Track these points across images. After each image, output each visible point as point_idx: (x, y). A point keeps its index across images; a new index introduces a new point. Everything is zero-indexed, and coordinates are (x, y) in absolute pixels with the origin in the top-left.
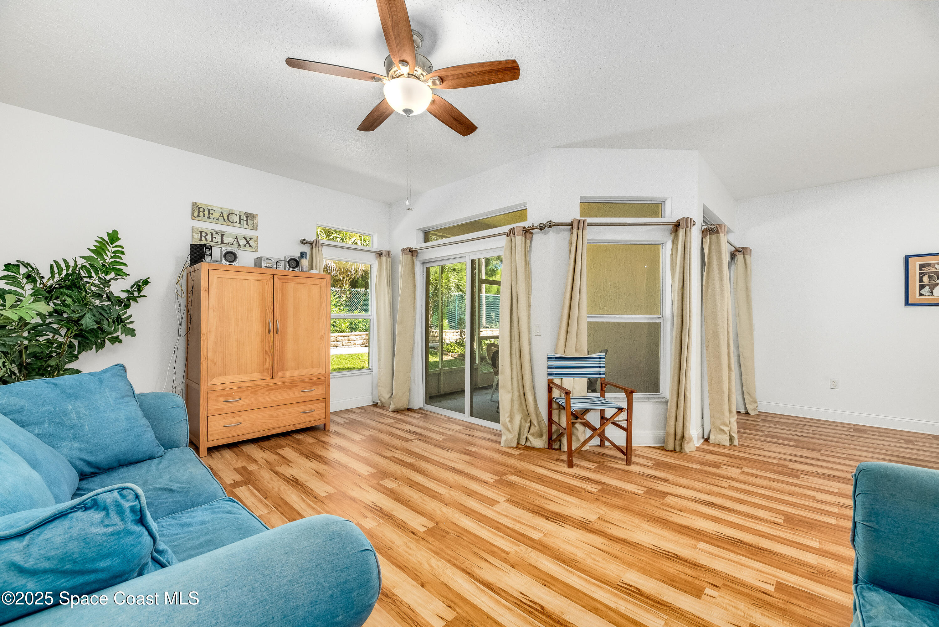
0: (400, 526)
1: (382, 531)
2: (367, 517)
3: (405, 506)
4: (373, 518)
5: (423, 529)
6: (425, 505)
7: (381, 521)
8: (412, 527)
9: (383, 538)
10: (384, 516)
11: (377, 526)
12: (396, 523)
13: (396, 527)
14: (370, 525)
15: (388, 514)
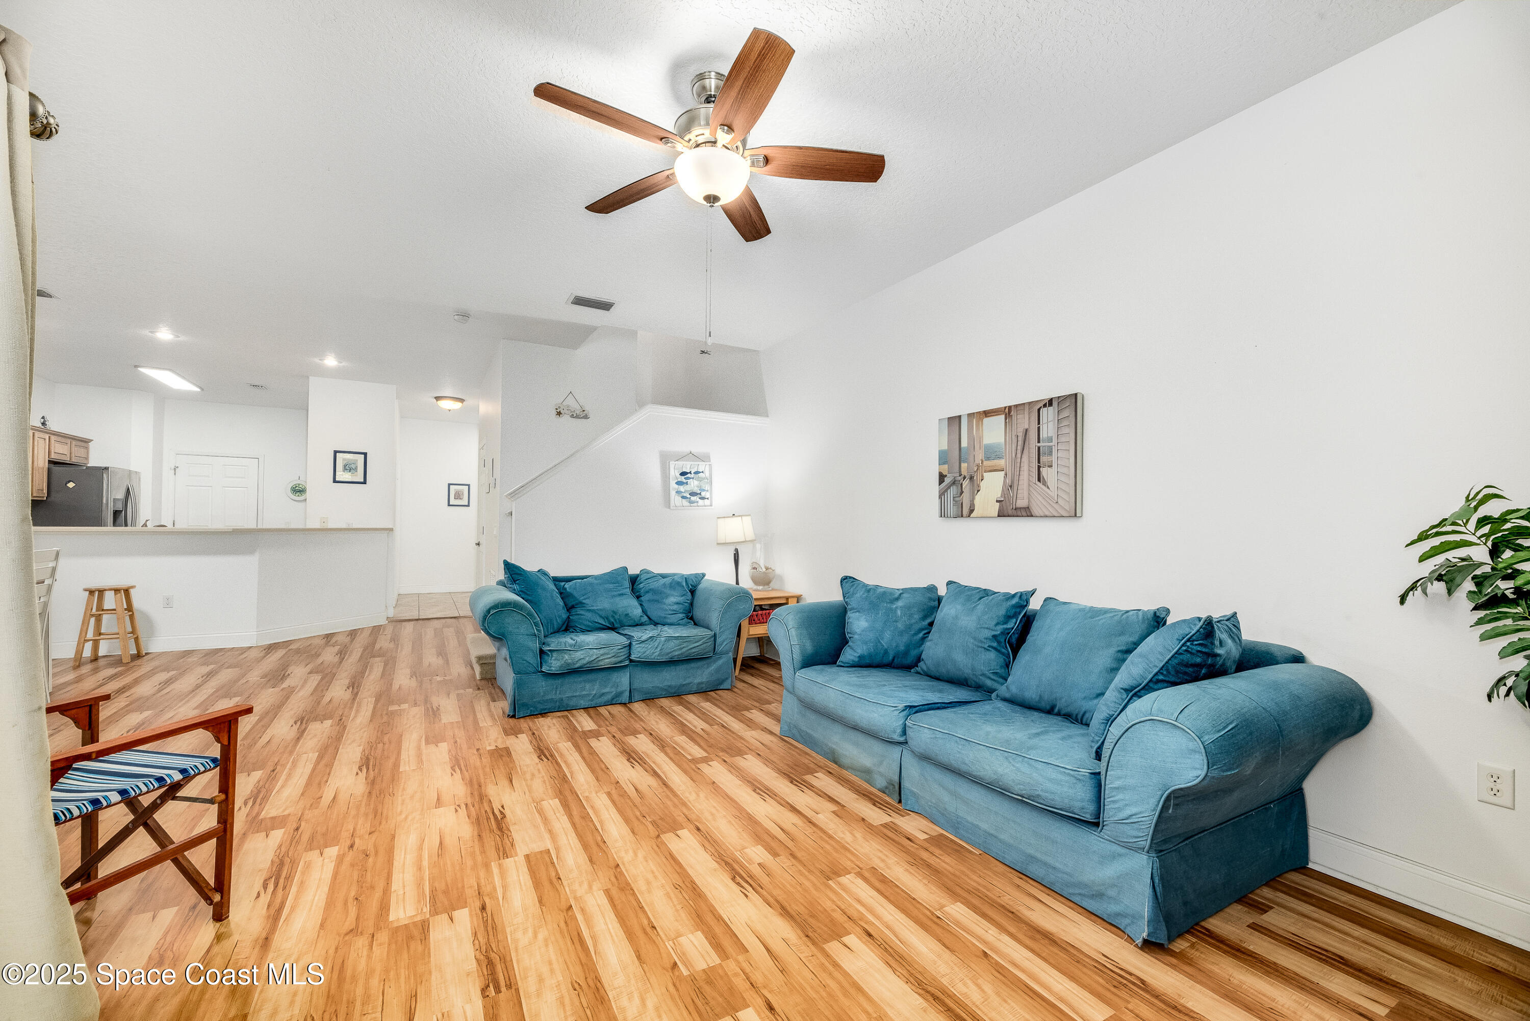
0: (712, 842)
1: (740, 838)
2: (759, 864)
3: (688, 876)
4: (750, 861)
5: (684, 833)
6: (653, 872)
7: (738, 854)
8: (695, 838)
9: (740, 830)
10: (731, 862)
11: (746, 848)
12: (717, 847)
13: (719, 841)
14: (755, 850)
15: (723, 864)
